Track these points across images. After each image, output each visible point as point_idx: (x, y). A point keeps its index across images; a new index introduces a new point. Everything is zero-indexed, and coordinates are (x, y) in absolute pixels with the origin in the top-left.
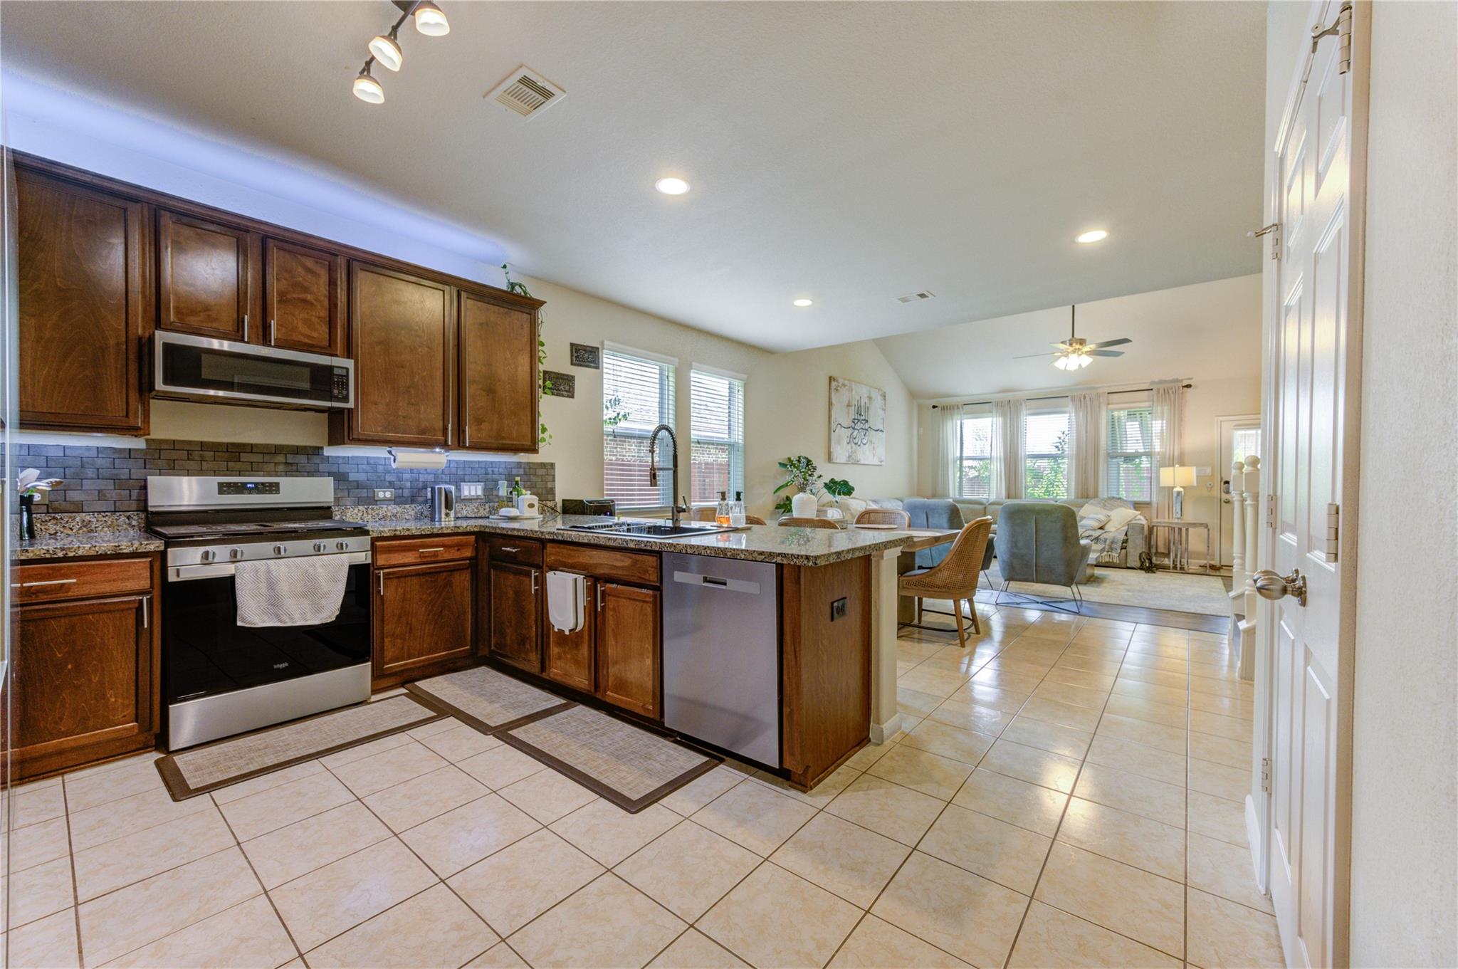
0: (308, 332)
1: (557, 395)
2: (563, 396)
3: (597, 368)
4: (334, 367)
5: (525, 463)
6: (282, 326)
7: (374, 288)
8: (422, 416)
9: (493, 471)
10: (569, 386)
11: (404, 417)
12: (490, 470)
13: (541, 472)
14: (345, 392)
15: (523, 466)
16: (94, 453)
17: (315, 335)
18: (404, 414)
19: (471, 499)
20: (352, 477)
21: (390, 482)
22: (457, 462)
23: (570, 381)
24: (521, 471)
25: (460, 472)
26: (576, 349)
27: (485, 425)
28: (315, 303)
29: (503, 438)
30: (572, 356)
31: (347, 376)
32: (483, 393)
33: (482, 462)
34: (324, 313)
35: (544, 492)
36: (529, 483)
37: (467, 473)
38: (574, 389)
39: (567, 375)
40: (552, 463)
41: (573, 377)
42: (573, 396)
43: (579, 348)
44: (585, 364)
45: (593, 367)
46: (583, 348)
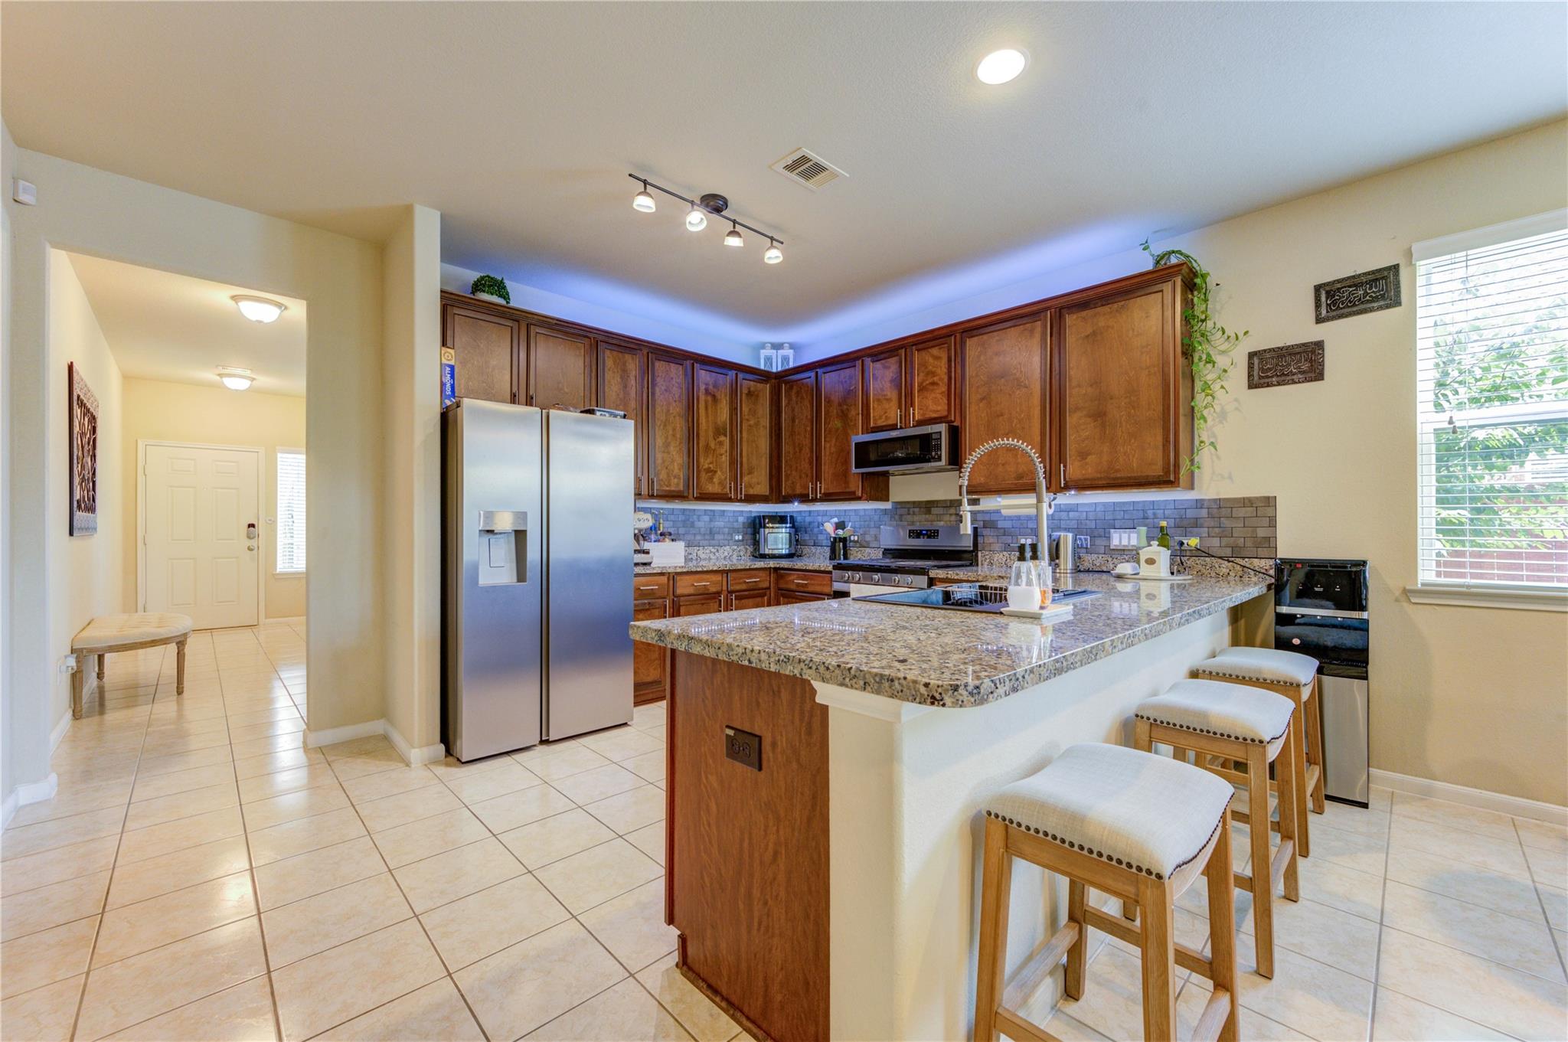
0: (935, 407)
1: (1279, 384)
2: (1294, 382)
4: (931, 434)
5: (1209, 500)
7: (979, 350)
8: (1020, 460)
9: (1154, 514)
10: (1311, 361)
11: (1003, 465)
12: (1150, 513)
14: (939, 453)
15: (1206, 505)
17: (939, 408)
18: (1003, 462)
19: (1124, 550)
20: (1001, 524)
21: (1031, 529)
22: (1104, 504)
23: (1313, 352)
24: (1204, 513)
25: (1109, 517)
26: (1328, 293)
27: (1090, 459)
28: (939, 382)
29: (1117, 471)
30: (1318, 305)
32: (1089, 420)
33: (1138, 502)
34: (944, 389)
35: (1249, 543)
36: (1217, 530)
37: (1118, 517)
38: (1322, 364)
39: (1304, 345)
40: (1268, 498)
41: (1319, 345)
42: (1320, 377)
43: (1339, 286)
44: (1355, 309)
45: (1380, 308)
46: (1348, 283)
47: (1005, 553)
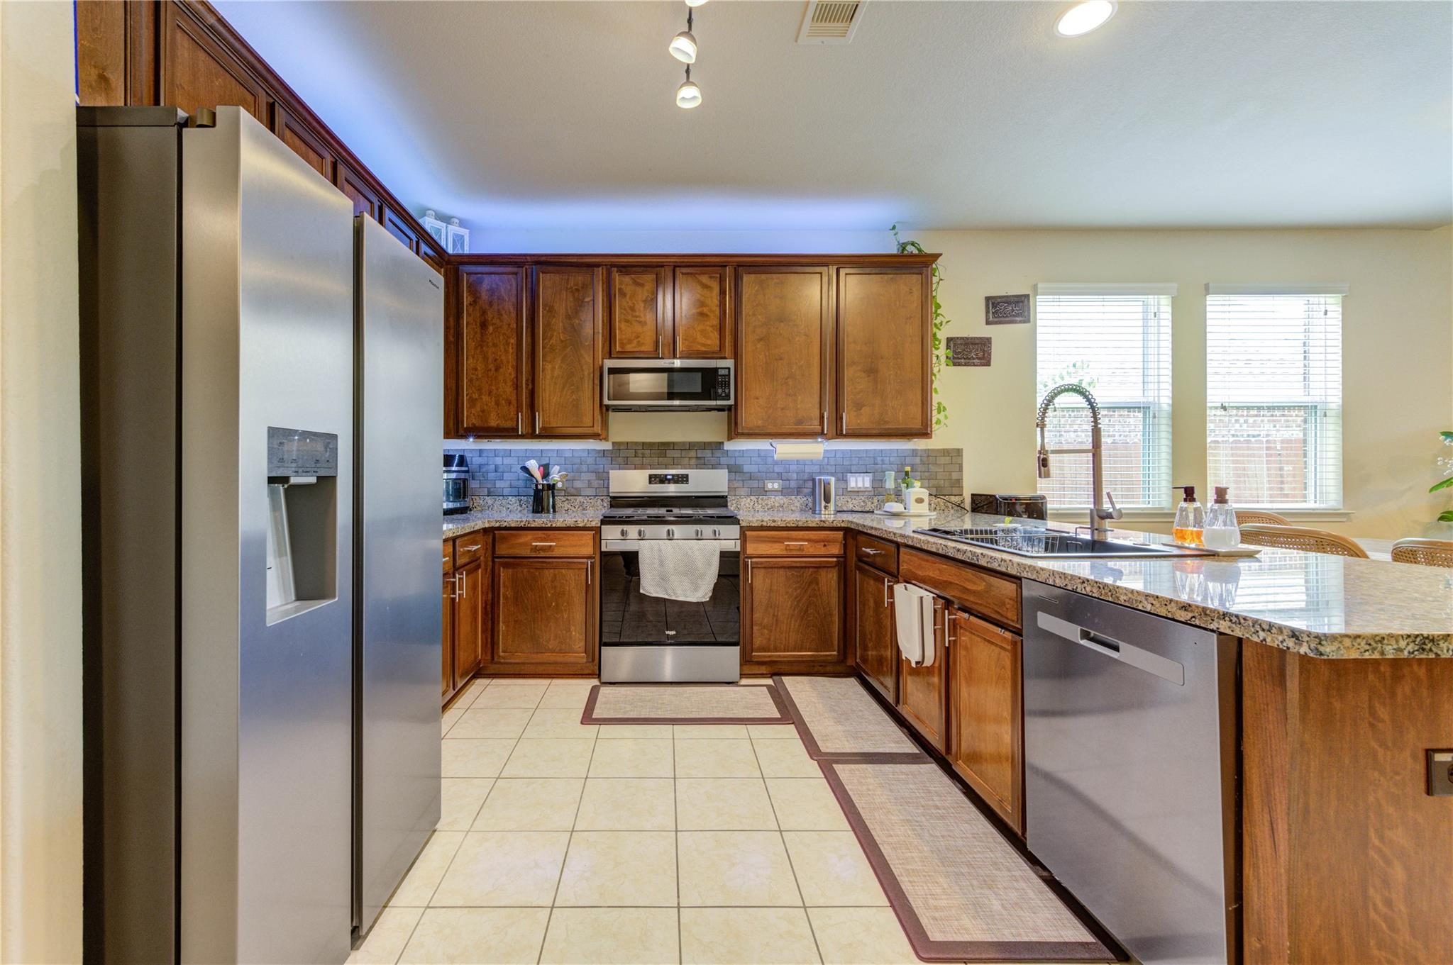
0: (703, 341)
1: (965, 365)
2: (974, 365)
3: (1028, 321)
4: (719, 368)
5: (921, 450)
6: (685, 340)
7: (757, 288)
8: (799, 406)
9: (882, 460)
10: (984, 351)
11: (782, 409)
12: (879, 459)
13: (942, 460)
14: (727, 391)
15: (919, 454)
16: (585, 454)
17: (709, 342)
18: (782, 406)
19: (858, 492)
20: (746, 469)
21: (778, 473)
22: (843, 451)
23: (985, 345)
24: (918, 460)
25: (847, 462)
26: (993, 304)
27: (866, 410)
28: (709, 314)
29: (887, 422)
30: (987, 312)
31: (729, 375)
32: (863, 375)
33: (871, 450)
34: (716, 322)
35: (947, 485)
36: (926, 474)
37: (854, 463)
38: (990, 354)
39: (981, 338)
40: (958, 450)
41: (989, 340)
42: (988, 364)
43: (999, 300)
44: (1007, 319)
45: (1020, 322)
46: (1004, 300)
47: (752, 497)
